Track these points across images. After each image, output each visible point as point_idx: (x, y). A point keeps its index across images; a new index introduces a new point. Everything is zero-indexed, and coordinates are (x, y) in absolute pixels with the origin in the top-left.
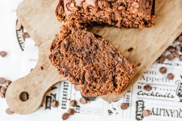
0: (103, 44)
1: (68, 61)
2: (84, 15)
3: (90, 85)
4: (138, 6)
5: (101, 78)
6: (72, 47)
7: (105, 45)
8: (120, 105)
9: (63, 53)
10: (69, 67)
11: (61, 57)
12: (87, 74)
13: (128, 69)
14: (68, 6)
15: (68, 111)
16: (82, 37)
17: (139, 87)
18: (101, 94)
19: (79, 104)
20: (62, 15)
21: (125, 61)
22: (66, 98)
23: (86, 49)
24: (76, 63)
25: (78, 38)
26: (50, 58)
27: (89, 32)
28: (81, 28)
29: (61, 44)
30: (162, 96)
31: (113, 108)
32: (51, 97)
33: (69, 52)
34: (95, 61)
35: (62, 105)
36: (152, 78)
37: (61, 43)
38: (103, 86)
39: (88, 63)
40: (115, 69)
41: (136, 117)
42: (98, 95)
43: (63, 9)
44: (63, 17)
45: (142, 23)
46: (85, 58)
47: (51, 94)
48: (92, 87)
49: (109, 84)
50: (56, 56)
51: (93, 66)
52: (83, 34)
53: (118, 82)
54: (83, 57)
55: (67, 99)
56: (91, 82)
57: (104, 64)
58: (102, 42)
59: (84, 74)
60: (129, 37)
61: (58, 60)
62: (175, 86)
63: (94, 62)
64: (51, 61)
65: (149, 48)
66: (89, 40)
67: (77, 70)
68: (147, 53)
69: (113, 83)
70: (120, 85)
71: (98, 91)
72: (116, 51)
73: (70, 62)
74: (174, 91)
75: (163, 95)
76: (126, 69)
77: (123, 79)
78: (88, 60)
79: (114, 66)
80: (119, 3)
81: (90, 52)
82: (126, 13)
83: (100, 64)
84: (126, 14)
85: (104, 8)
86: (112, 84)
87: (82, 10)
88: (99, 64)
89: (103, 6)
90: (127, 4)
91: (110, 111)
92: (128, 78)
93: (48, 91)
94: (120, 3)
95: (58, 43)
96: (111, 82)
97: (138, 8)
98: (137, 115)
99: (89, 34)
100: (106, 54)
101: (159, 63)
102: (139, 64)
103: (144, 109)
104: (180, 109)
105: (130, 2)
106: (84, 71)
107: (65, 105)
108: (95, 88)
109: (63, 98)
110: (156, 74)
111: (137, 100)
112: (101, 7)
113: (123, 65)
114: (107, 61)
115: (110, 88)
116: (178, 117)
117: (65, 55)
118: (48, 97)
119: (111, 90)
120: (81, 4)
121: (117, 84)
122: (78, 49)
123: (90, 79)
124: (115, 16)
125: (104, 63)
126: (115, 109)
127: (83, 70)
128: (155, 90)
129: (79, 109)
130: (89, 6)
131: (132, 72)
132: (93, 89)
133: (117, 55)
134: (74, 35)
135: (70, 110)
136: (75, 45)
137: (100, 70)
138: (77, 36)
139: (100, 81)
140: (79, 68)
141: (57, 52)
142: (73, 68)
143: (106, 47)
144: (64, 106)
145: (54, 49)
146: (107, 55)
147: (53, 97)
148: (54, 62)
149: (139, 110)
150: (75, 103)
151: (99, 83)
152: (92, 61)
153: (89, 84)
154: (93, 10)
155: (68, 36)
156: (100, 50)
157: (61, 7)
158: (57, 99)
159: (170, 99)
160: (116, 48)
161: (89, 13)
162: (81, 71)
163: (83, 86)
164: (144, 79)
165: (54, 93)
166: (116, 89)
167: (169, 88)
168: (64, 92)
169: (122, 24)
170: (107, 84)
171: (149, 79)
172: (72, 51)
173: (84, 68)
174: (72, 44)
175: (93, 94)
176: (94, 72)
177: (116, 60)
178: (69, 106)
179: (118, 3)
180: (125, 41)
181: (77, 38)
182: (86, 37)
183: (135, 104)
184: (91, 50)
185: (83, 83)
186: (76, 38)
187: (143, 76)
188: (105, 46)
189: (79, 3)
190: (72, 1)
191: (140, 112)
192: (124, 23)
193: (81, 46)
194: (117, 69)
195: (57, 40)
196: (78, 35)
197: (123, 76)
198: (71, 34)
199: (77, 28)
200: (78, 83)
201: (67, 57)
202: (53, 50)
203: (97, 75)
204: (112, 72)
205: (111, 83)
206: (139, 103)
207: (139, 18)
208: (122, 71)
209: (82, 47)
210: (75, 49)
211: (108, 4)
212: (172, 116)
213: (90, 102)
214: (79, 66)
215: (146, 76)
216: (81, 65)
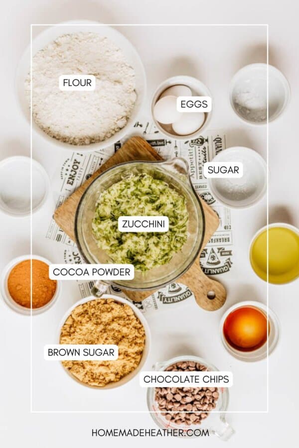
30: (205, 157)
32: (221, 252)
62: (195, 148)
74: (199, 147)
75: (204, 156)
104: (214, 141)
116: (221, 142)
128: (201, 164)
129: (227, 226)
144: (227, 240)
159: (207, 150)
164: (193, 174)
167: (198, 152)
171: (192, 171)
212: (221, 147)
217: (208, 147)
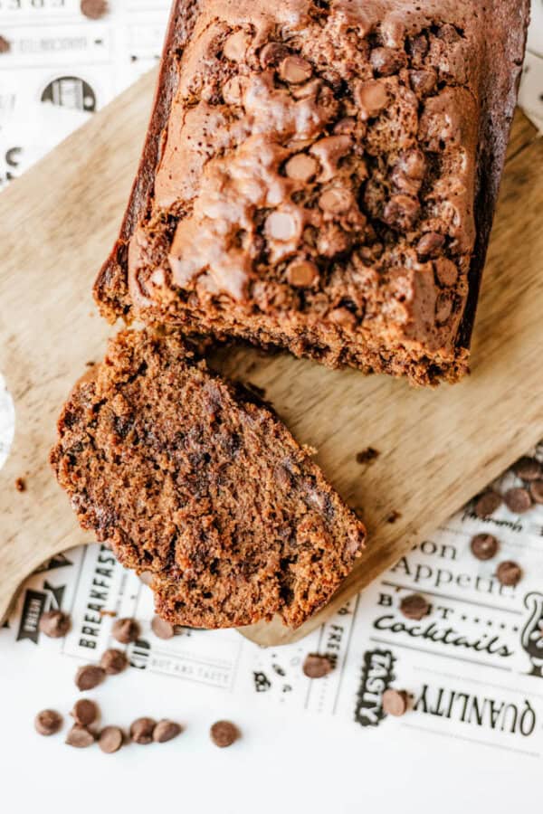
0: (261, 432)
1: (121, 483)
2: (201, 317)
3: (191, 584)
4: (403, 317)
5: (235, 563)
6: (143, 430)
7: (267, 436)
8: (303, 657)
9: (106, 448)
10: (120, 506)
11: (94, 463)
12: (184, 540)
13: (340, 539)
14: (142, 275)
15: (104, 655)
16: (184, 395)
17: (382, 597)
18: (228, 622)
19: (147, 635)
20: (121, 299)
21: (333, 509)
22: (99, 608)
23: (192, 442)
24: (152, 491)
25: (170, 398)
26: (54, 460)
27: (213, 381)
28: (186, 357)
29: (101, 413)
30: (467, 645)
31: (274, 666)
32: (42, 597)
33: (126, 448)
34: (222, 494)
35: (84, 630)
36: (440, 572)
37: (103, 407)
38: (241, 591)
39: (196, 496)
40: (294, 531)
41: (357, 712)
42: (216, 623)
43: (126, 281)
44: (120, 308)
45: (420, 370)
46: (186, 477)
47: (47, 586)
48: (199, 591)
49: (262, 586)
50: (76, 454)
51: (211, 510)
52: (189, 384)
53: (297, 584)
54: (177, 471)
55: (103, 609)
56: (195, 571)
57: (254, 508)
58: (256, 425)
59: (175, 538)
60: (368, 406)
61: (84, 472)
62: (520, 613)
63: (218, 495)
64: (57, 471)
65: (442, 456)
66: (211, 411)
67: (150, 518)
68: (431, 477)
69: (279, 586)
70: (305, 596)
71: (216, 609)
72: (305, 467)
73: (126, 485)
74: (516, 629)
75: (472, 641)
76: (334, 538)
77: (319, 574)
78: (196, 485)
79: (292, 522)
80: (333, 297)
81: (207, 457)
82: (359, 332)
83: (238, 505)
84: (359, 336)
85: (275, 311)
86: (275, 589)
87: (193, 301)
88: (235, 506)
89: (271, 302)
90: (362, 303)
91: (261, 678)
92: (335, 575)
93: (36, 572)
94: (338, 295)
95: (90, 406)
96: (270, 578)
97: (403, 327)
98: (363, 704)
99: (212, 386)
100: (265, 472)
101: (474, 515)
102: (392, 515)
103: (393, 684)
104: (527, 703)
105: (374, 299)
106: (176, 526)
107: (92, 632)
108: (208, 596)
109: (90, 606)
110: (453, 557)
111: (371, 647)
112: (263, 306)
113: (324, 523)
114: (267, 501)
115: (264, 602)
116: (513, 731)
117: (114, 455)
118: (31, 595)
119: (267, 612)
120: (190, 283)
121: (293, 591)
122: (164, 439)
123: (194, 560)
124: (319, 333)
125: (256, 504)
126: (280, 672)
127: (171, 524)
128: (444, 617)
129: (146, 655)
130: (221, 294)
131: (355, 553)
132: (201, 599)
133: (309, 479)
134: (154, 384)
135: (110, 656)
136: (156, 422)
137: (236, 530)
138: (164, 387)
139: (233, 570)
140: (158, 513)
141: (84, 441)
142: (135, 509)
143: (271, 446)
144: (88, 638)
145: (74, 427)
146: (269, 474)
147: (50, 595)
148: (66, 479)
149: (371, 688)
150: (132, 631)
151: (225, 581)
152: (212, 491)
153: (189, 577)
154: (232, 309)
155: (133, 385)
156: (246, 452)
157: (118, 271)
158: (66, 607)
159: (496, 658)
160: (309, 454)
161: (220, 313)
162: (163, 527)
163: (164, 583)
164: (408, 572)
165: (55, 583)
166: (285, 608)
167: (498, 618)
168: (95, 583)
169: (344, 361)
170: (257, 587)
171: (424, 572)
172: (140, 444)
173: (175, 514)
174: (143, 415)
175: (199, 617)
176: (213, 536)
177: (301, 498)
178: (107, 639)
179: (329, 297)
180: (351, 419)
181: (166, 396)
182: (201, 398)
183: (362, 663)
184: (214, 449)
185: (167, 570)
186: (160, 397)
187: (404, 560)
188: (268, 441)
189: (183, 276)
190: (159, 264)
191: (376, 693)
192: (353, 358)
193: (178, 427)
194: (302, 534)
195: (89, 396)
196: (171, 385)
197: (320, 566)
198: (144, 375)
199: (169, 356)
200: (150, 567)
201: (119, 464)
202: (67, 433)
203: (223, 547)
204: (281, 541)
205: (269, 585)
206: (376, 659)
207: (409, 355)
208: (319, 544)
209: (179, 432)
210: (151, 436)
211: (292, 296)
212: (493, 724)
213: (189, 635)
214: (161, 505)
215: (415, 559)
216: (166, 501)
217: (509, 670)
